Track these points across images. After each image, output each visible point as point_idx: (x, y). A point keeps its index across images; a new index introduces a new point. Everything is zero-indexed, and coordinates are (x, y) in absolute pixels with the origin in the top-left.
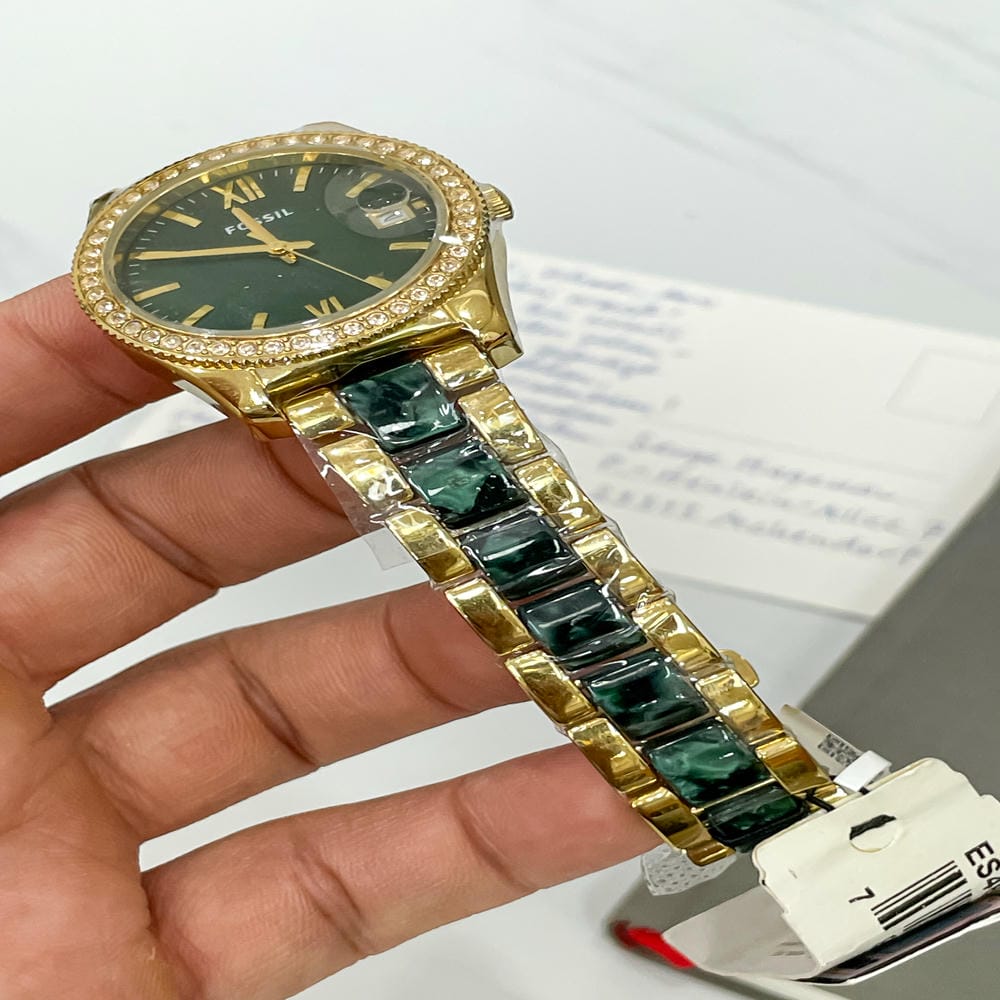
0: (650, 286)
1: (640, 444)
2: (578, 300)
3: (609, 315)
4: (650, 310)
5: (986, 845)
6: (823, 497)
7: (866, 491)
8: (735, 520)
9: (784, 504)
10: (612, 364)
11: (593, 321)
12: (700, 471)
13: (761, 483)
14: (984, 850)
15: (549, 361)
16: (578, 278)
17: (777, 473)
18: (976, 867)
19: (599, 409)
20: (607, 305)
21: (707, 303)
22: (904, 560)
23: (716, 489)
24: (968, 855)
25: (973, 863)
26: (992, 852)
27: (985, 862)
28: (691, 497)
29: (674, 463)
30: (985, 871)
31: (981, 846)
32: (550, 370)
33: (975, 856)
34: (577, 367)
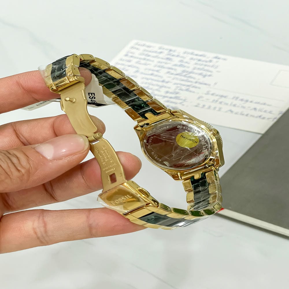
0: (210, 55)
1: (208, 93)
2: (192, 59)
3: (199, 62)
4: (211, 61)
5: (94, 94)
6: (253, 106)
7: (264, 104)
8: (231, 111)
9: (244, 107)
10: (200, 74)
11: (196, 64)
12: (223, 99)
13: (238, 102)
14: (93, 94)
15: (184, 74)
16: (192, 54)
17: (242, 100)
18: (89, 96)
19: (197, 85)
20: (199, 60)
21: (225, 59)
22: (273, 120)
23: (227, 104)
24: (89, 94)
25: (89, 95)
26: (94, 95)
27: (92, 96)
28: (221, 106)
29: (216, 98)
30: (91, 98)
31: (93, 93)
32: (185, 76)
33: (90, 94)
34: (191, 75)
